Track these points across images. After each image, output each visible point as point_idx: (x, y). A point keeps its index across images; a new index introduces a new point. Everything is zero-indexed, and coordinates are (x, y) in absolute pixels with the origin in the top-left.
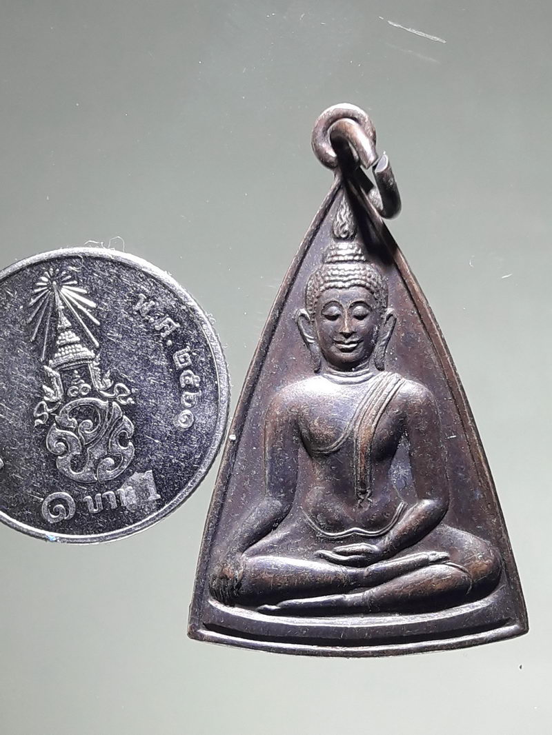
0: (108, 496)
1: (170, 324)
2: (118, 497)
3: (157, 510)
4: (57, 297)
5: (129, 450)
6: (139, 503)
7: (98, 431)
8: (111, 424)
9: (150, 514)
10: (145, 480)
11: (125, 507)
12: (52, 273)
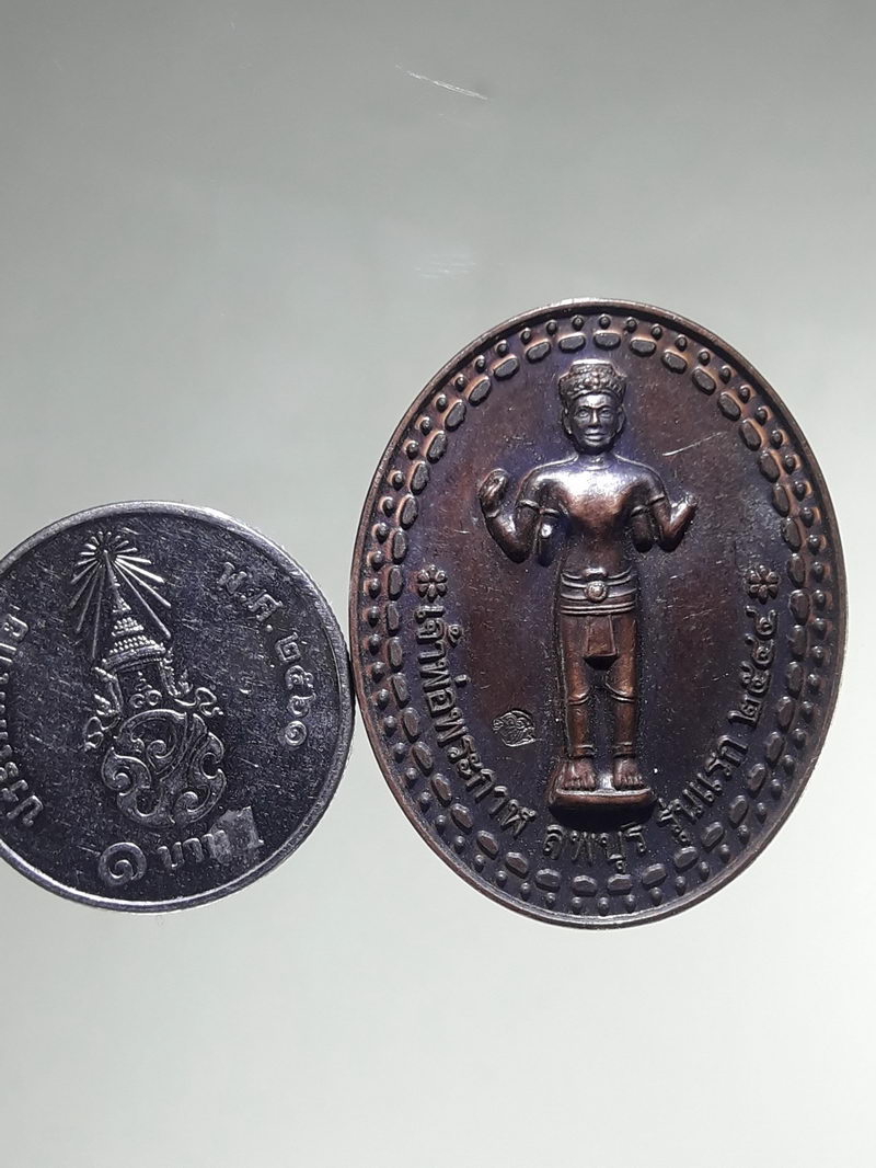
0: (191, 844)
1: (269, 602)
2: (205, 845)
4: (111, 572)
5: (216, 780)
7: (174, 755)
8: (192, 745)
10: (241, 821)
12: (101, 538)
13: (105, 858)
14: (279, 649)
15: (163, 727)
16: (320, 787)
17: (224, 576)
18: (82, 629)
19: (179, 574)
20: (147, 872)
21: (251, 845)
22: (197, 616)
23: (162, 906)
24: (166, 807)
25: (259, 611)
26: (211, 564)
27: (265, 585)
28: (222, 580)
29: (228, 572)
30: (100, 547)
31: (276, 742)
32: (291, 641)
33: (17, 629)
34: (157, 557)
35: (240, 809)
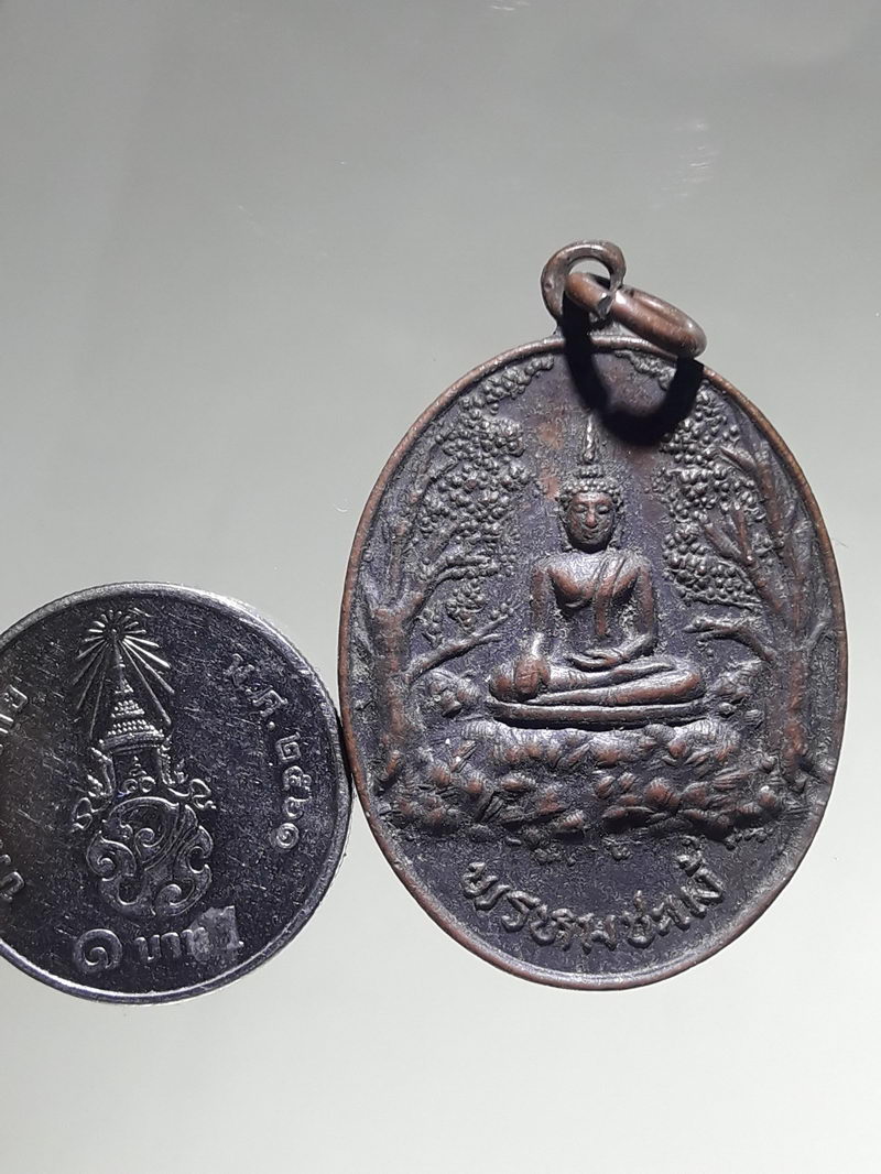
0: (169, 938)
1: (274, 698)
2: (183, 941)
3: (239, 964)
4: (117, 651)
5: (201, 874)
6: (212, 952)
7: (161, 845)
8: (181, 836)
9: (227, 969)
10: (223, 920)
11: (193, 957)
12: (111, 616)
13: (81, 943)
14: (279, 747)
15: (154, 816)
16: (306, 894)
17: (231, 667)
18: (82, 706)
19: (186, 661)
20: (122, 961)
21: (230, 945)
22: (200, 705)
23: (133, 998)
24: (148, 897)
25: (263, 707)
26: (220, 655)
27: (271, 681)
28: (229, 672)
29: (236, 663)
30: (109, 626)
31: (266, 842)
32: (292, 741)
33: (17, 700)
34: (166, 642)
35: (222, 908)
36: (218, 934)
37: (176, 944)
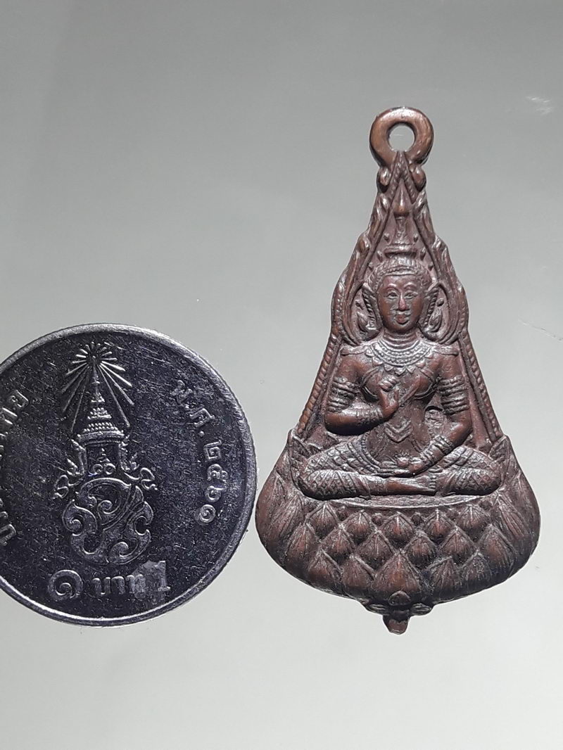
0: (117, 580)
1: (205, 414)
2: (127, 583)
3: (165, 603)
4: (95, 371)
6: (147, 592)
7: (116, 513)
8: (131, 507)
9: (157, 605)
10: (157, 570)
11: (134, 595)
12: (93, 346)
13: (54, 578)
14: (207, 450)
15: (112, 492)
16: (218, 556)
17: (176, 390)
18: (67, 409)
19: (144, 383)
20: (82, 595)
22: (151, 415)
23: (88, 621)
24: (105, 550)
25: (197, 420)
26: (168, 380)
27: (204, 402)
28: (174, 393)
29: (179, 387)
30: (90, 355)
31: (192, 517)
32: (215, 445)
33: (20, 402)
34: (130, 368)
35: (157, 562)
36: (152, 580)
37: (122, 585)
